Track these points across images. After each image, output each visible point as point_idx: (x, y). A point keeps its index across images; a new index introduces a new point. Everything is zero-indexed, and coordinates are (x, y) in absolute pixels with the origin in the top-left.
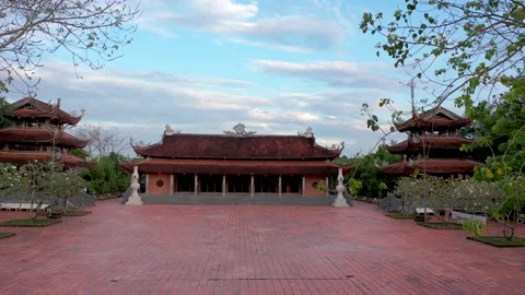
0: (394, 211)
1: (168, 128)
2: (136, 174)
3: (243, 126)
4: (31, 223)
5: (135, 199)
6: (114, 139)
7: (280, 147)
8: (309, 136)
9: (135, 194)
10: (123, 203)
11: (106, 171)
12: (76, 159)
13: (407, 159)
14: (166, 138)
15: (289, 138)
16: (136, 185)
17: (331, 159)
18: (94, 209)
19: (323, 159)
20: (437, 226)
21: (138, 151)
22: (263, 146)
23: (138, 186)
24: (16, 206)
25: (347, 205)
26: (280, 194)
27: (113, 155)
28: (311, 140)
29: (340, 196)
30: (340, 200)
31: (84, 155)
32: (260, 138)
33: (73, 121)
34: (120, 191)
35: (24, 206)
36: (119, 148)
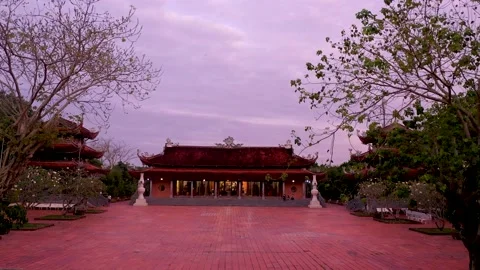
1: (168, 142)
2: (142, 179)
3: (232, 139)
4: (63, 217)
5: (141, 201)
6: (122, 150)
7: (264, 157)
8: (289, 147)
9: (142, 196)
10: (132, 204)
11: (116, 178)
12: (93, 167)
13: (368, 167)
14: (167, 150)
15: (271, 149)
16: (142, 189)
17: (308, 168)
18: (109, 208)
19: (300, 168)
20: (389, 221)
21: (144, 160)
22: (249, 156)
23: (144, 190)
24: (47, 206)
25: (321, 206)
26: (263, 197)
27: (120, 164)
28: (291, 151)
29: (315, 198)
30: (315, 202)
31: (100, 165)
32: (246, 149)
33: (91, 135)
34: (127, 195)
35: (53, 206)
36: (126, 158)
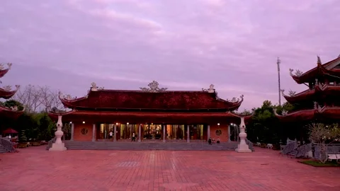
0: (301, 157)
1: (94, 85)
2: (60, 122)
3: (157, 84)
5: (58, 145)
7: (188, 100)
8: (212, 91)
9: (59, 141)
10: (47, 149)
14: (91, 94)
15: (194, 93)
16: (59, 132)
17: (232, 110)
19: (225, 110)
21: (65, 103)
22: (173, 99)
23: (62, 133)
25: (250, 151)
26: (188, 140)
28: (214, 95)
29: (243, 142)
30: (243, 146)
34: (49, 137)
